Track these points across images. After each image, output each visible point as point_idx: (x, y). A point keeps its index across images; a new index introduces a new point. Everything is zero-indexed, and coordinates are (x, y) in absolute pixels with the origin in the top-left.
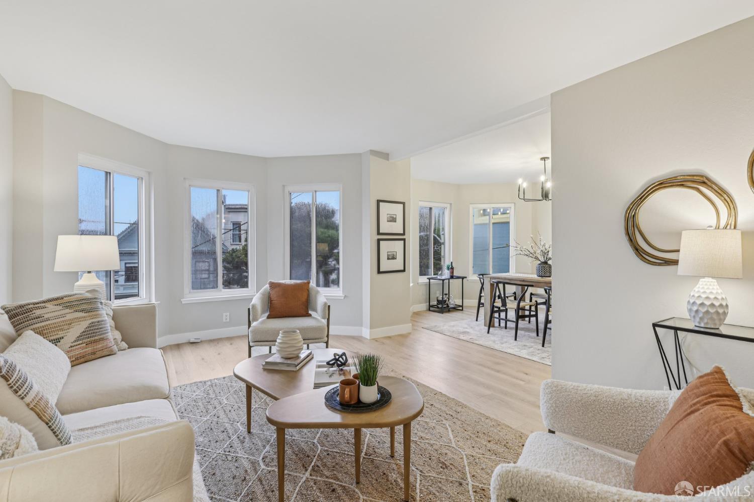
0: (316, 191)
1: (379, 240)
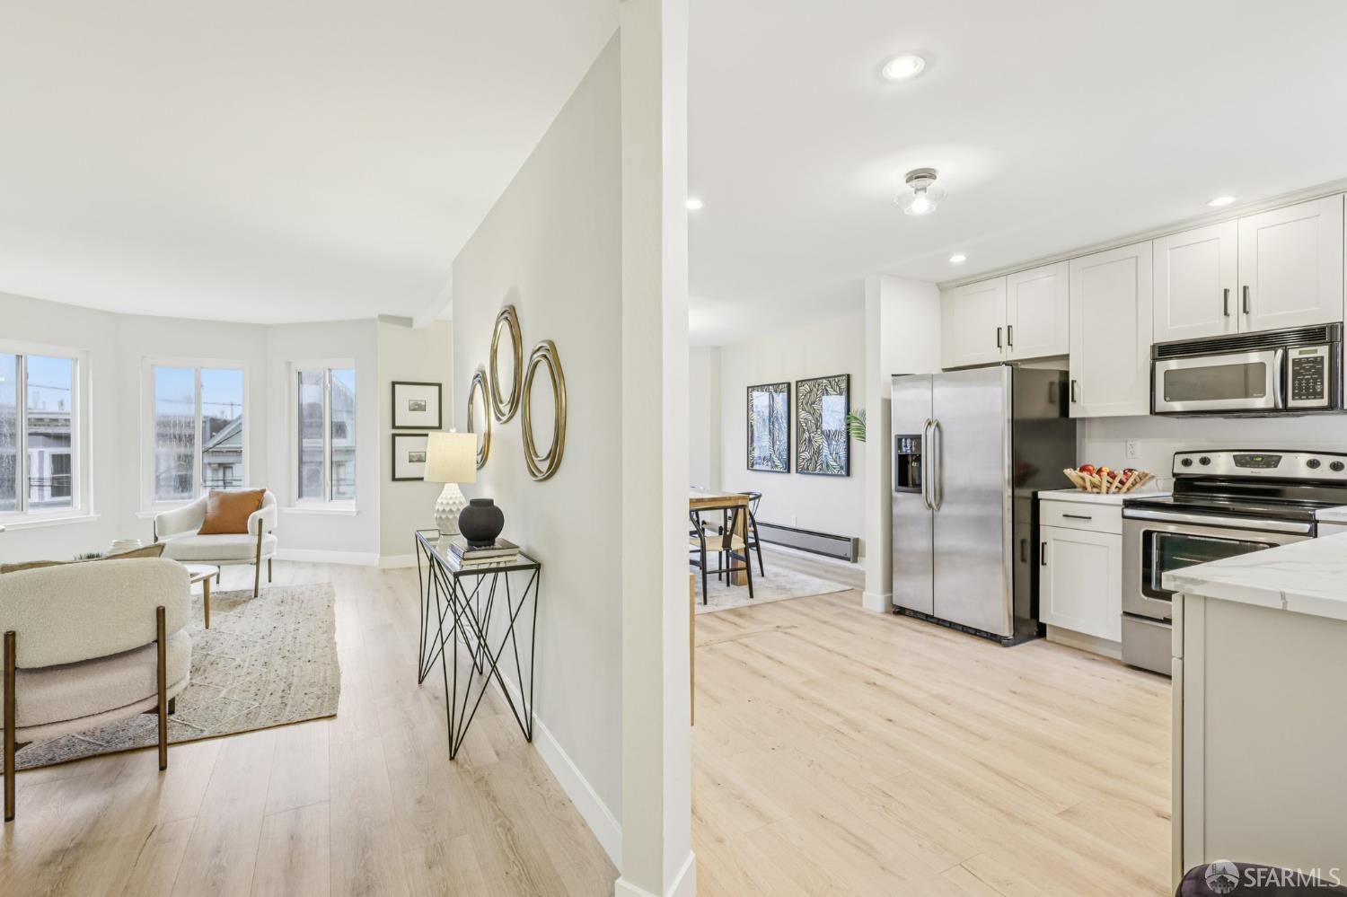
0: (330, 370)
1: (394, 436)
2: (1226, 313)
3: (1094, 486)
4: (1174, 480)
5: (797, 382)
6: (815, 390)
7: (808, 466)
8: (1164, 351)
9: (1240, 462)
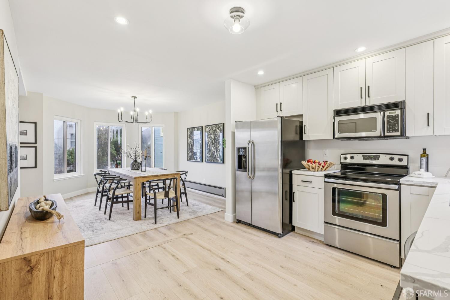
2: (361, 98)
3: (313, 168)
4: (341, 165)
5: (205, 126)
6: (212, 129)
7: (209, 159)
8: (339, 113)
9: (365, 158)
